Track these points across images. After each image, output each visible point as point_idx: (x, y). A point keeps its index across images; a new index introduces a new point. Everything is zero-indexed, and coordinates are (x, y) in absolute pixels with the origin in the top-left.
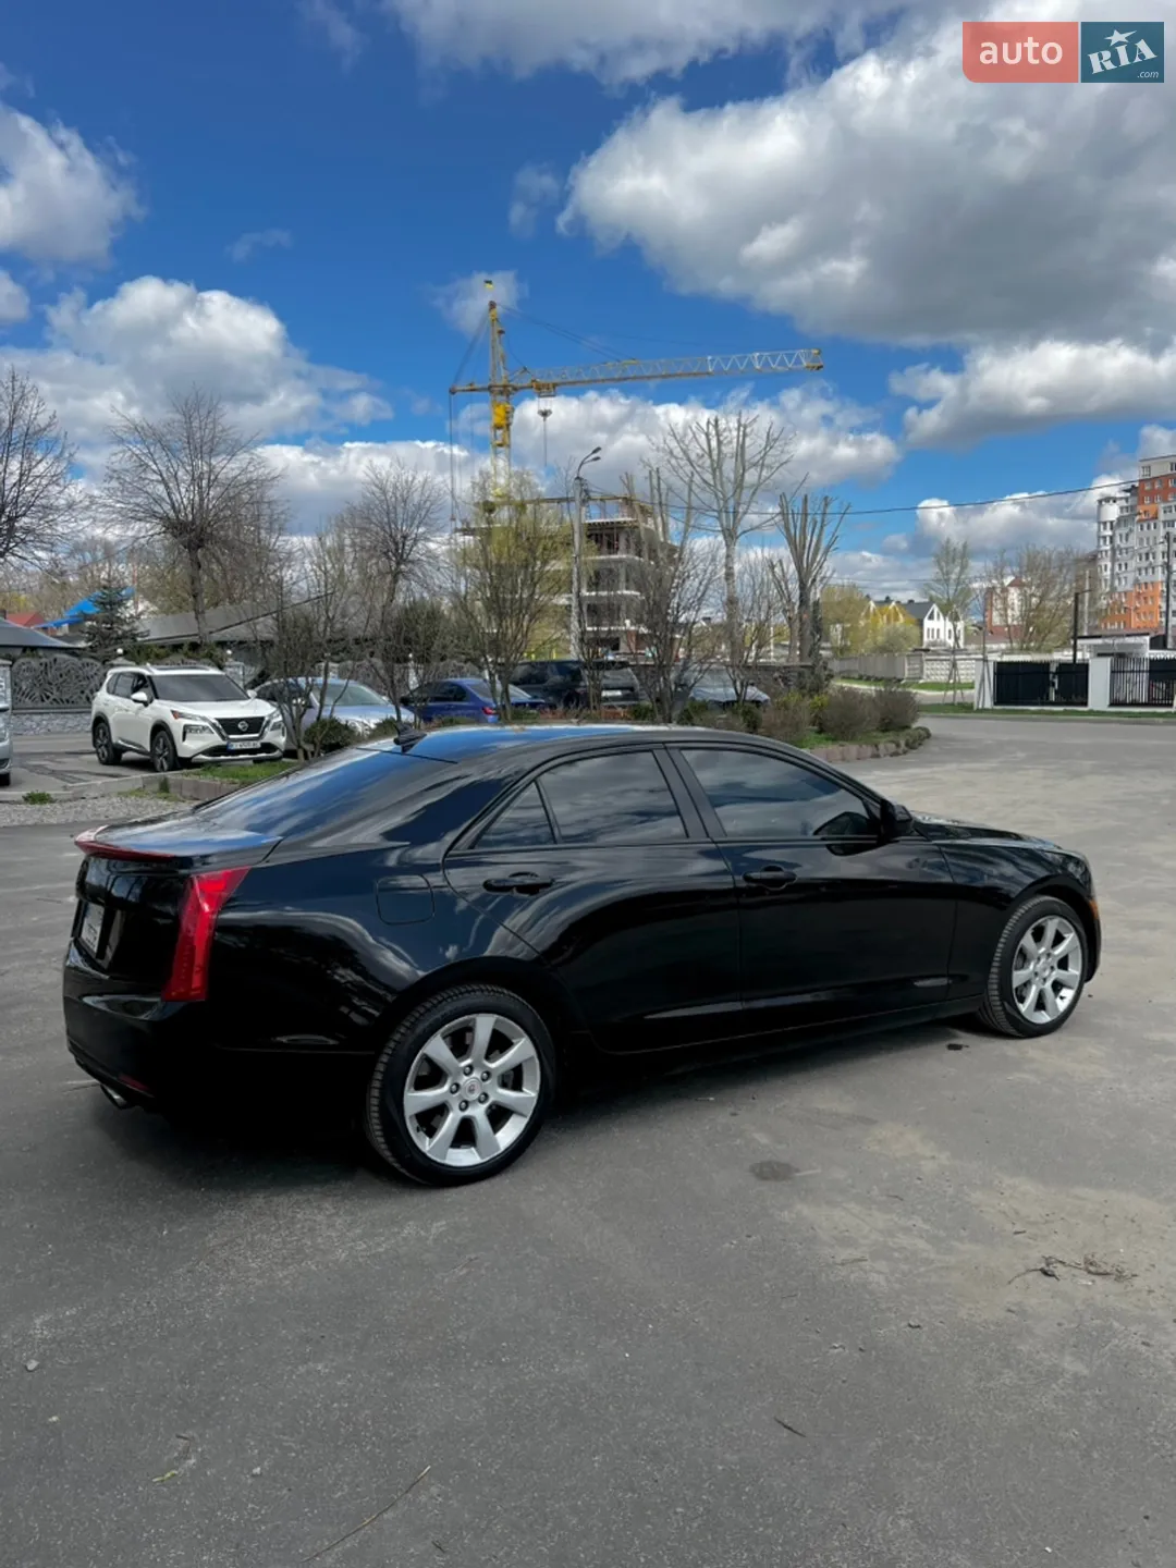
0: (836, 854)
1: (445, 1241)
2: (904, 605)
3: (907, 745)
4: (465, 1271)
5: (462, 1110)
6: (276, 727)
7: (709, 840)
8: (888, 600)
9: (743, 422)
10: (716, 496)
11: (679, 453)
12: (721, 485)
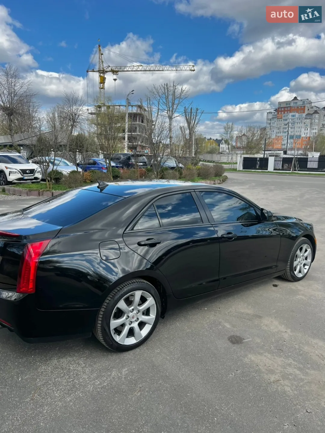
0: (245, 227)
1: (129, 378)
2: (215, 140)
3: (222, 181)
4: (139, 394)
5: (130, 325)
6: (39, 172)
7: (210, 224)
8: (211, 139)
9: (174, 85)
10: (167, 106)
11: (156, 93)
12: (168, 103)
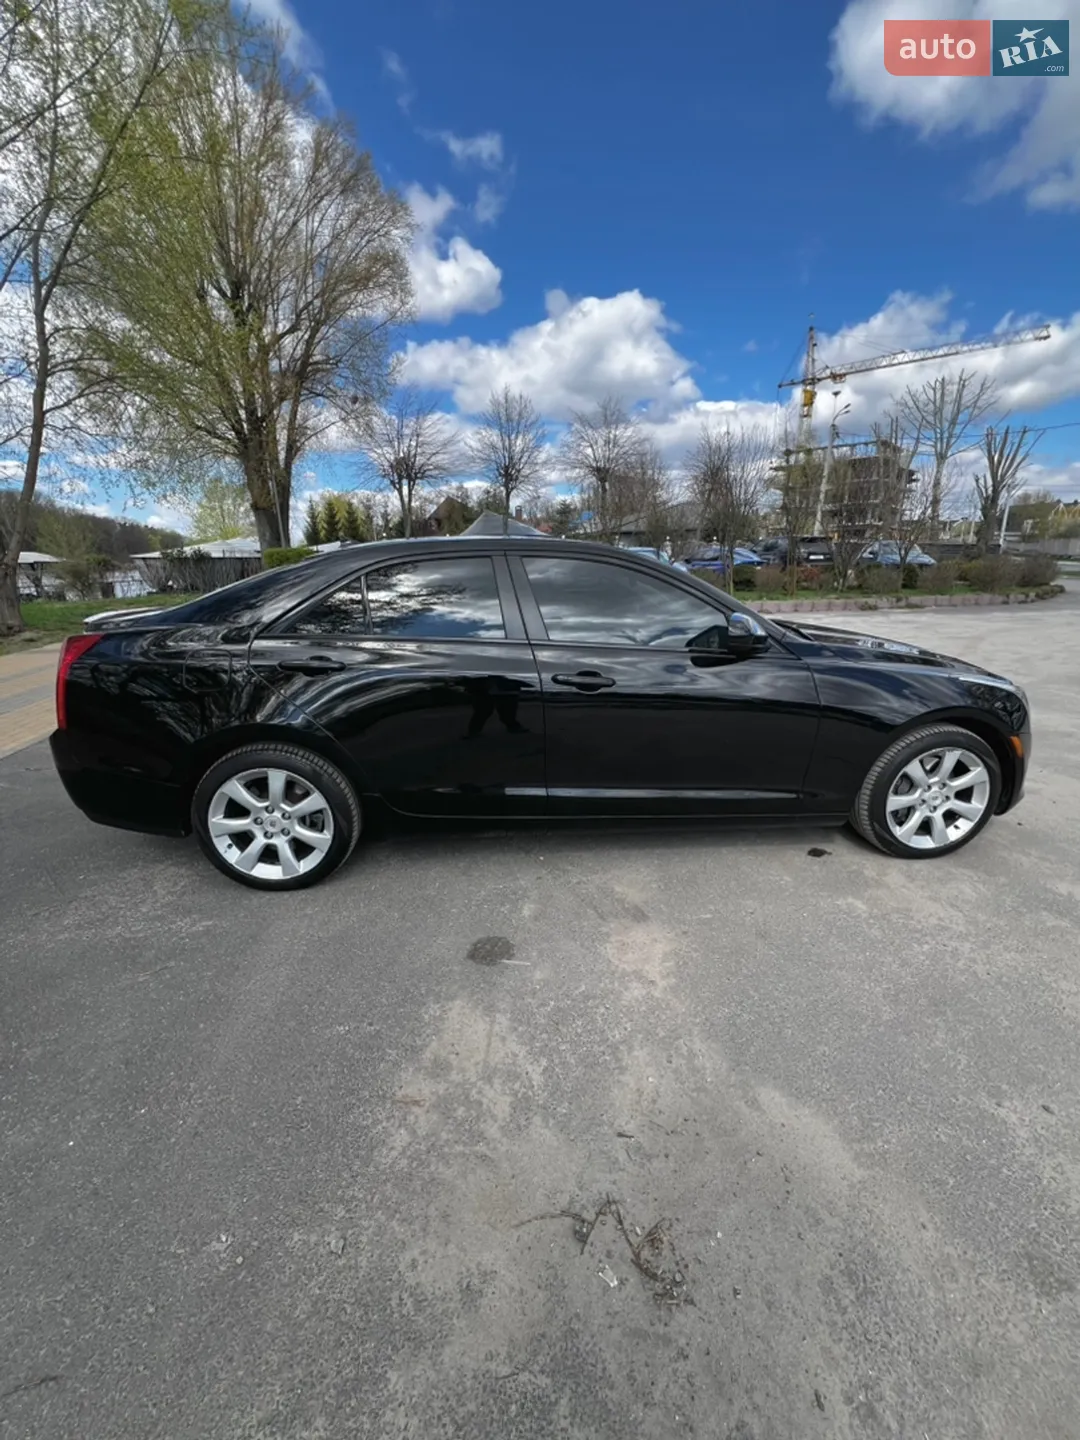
5: (267, 837)
7: (527, 641)
8: (1076, 503)
10: (936, 431)
11: (911, 404)
12: (941, 423)
